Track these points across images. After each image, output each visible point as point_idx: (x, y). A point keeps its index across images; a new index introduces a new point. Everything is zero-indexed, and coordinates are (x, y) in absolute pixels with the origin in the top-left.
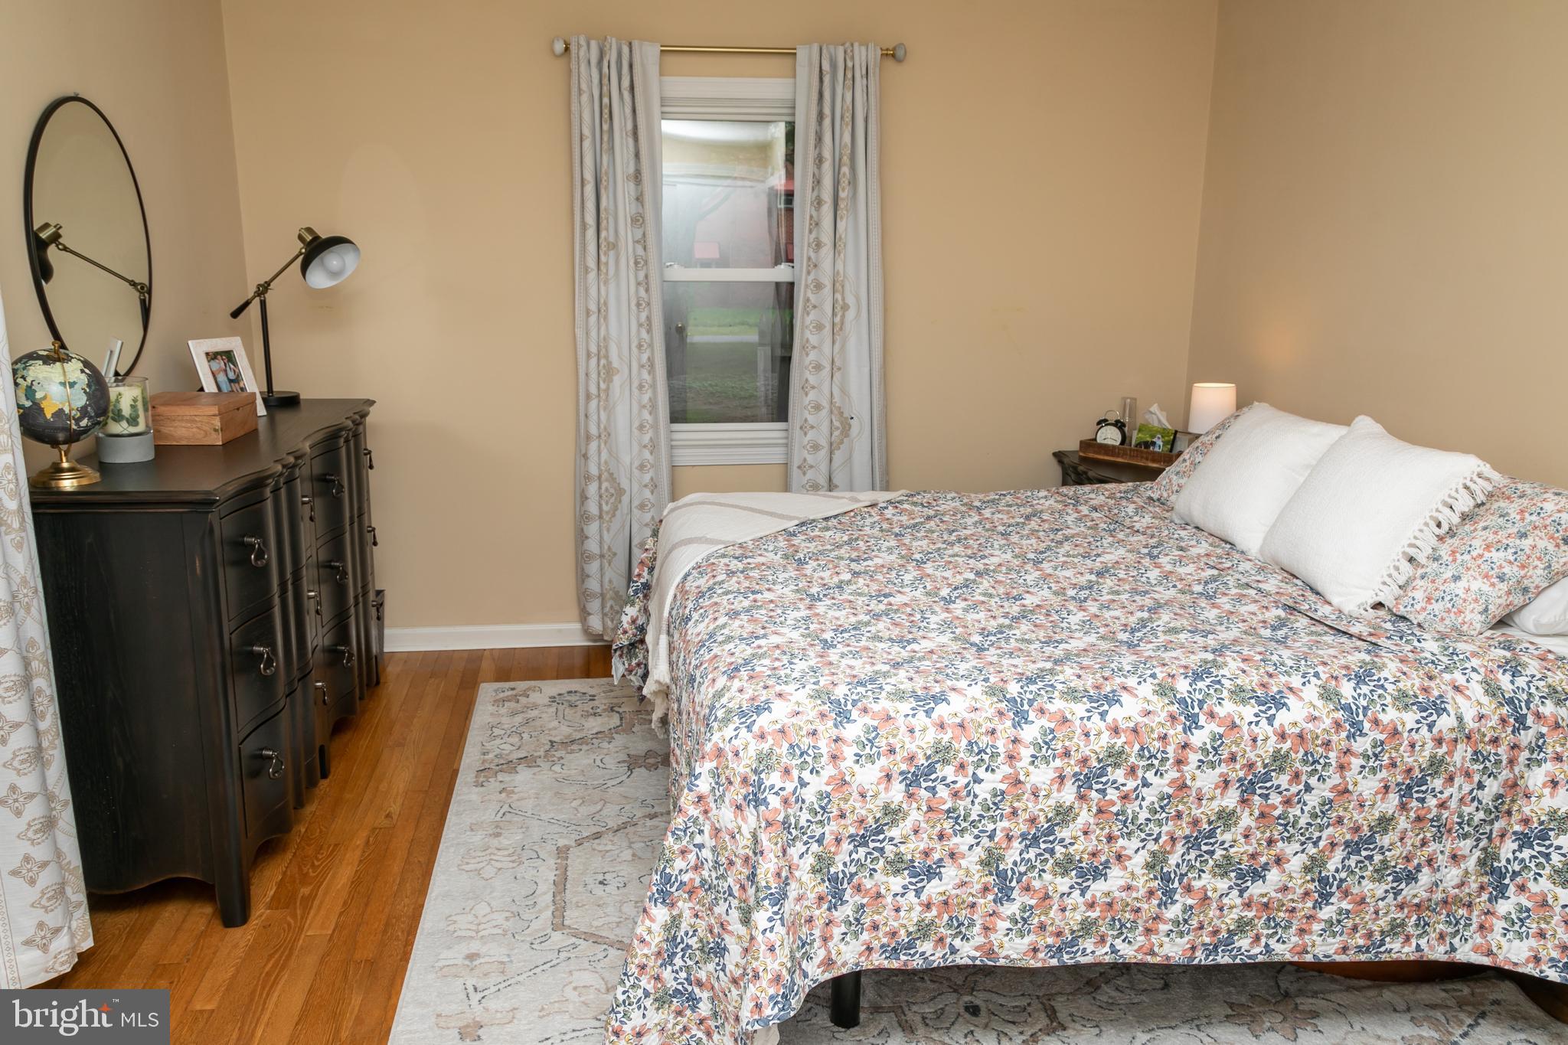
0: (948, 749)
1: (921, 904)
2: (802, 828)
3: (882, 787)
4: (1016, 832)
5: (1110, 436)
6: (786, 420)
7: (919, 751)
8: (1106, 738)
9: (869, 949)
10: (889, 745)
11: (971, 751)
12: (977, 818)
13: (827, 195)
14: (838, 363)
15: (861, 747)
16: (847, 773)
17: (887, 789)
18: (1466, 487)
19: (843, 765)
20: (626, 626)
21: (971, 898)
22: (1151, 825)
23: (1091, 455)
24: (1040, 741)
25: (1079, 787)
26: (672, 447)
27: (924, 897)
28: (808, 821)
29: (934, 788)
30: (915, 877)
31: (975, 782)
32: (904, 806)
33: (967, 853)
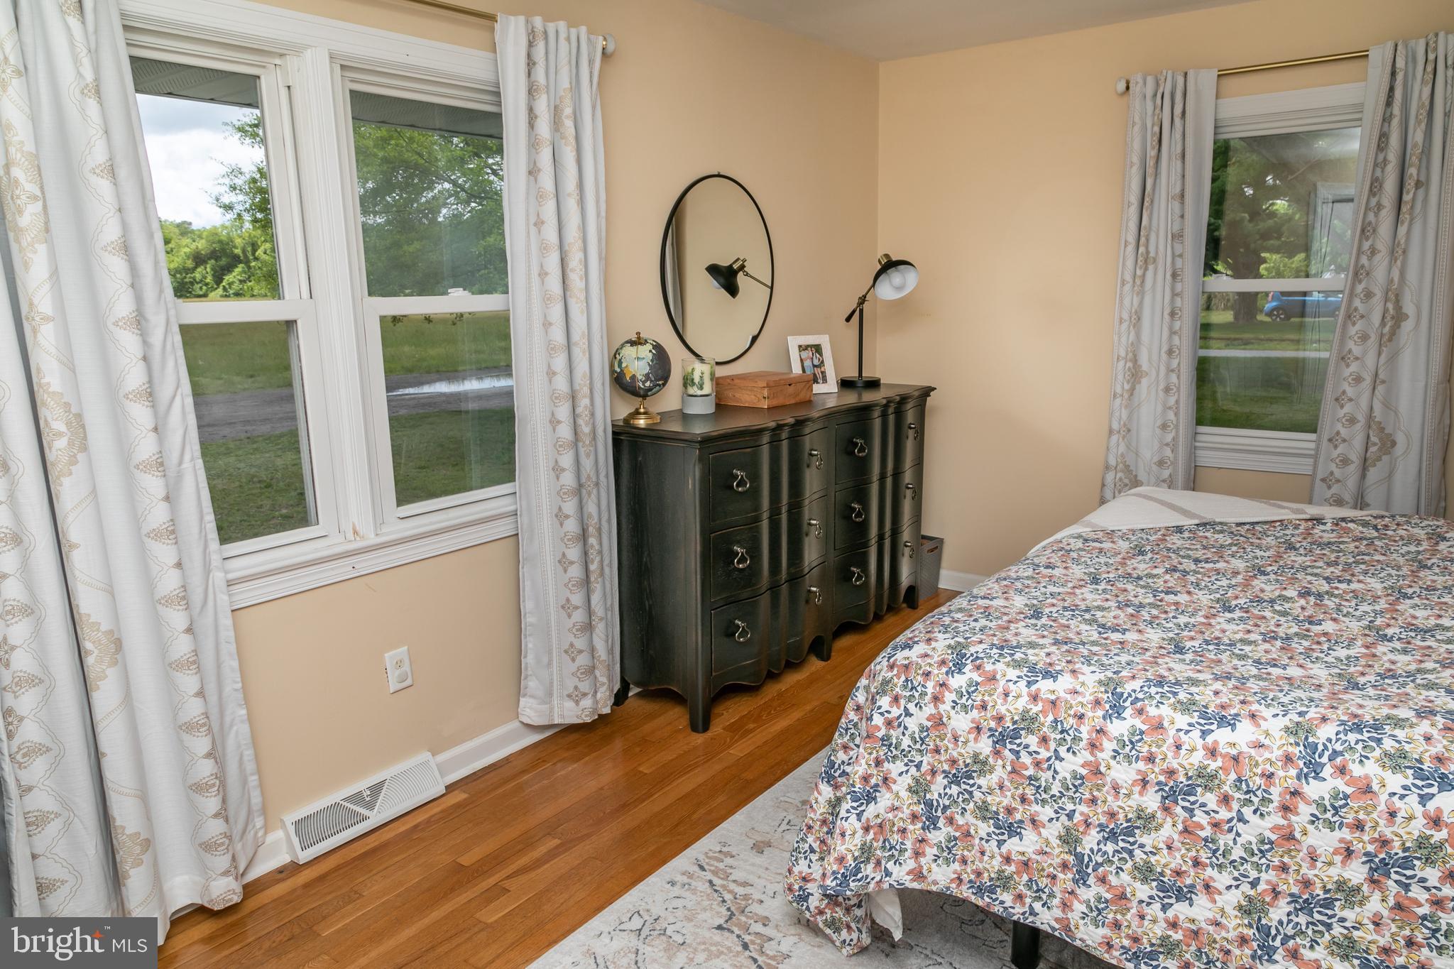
0: (1034, 720)
1: (1001, 856)
2: (903, 750)
3: (972, 737)
4: (1094, 820)
7: (1008, 714)
8: (1198, 757)
9: (960, 880)
10: (983, 701)
11: (1055, 728)
12: (1058, 794)
15: (959, 695)
16: (945, 716)
17: (976, 740)
19: (942, 707)
21: (1052, 870)
22: (1248, 866)
24: (1126, 739)
25: (1164, 798)
26: (1194, 448)
27: (1004, 849)
28: (909, 746)
29: (1018, 752)
30: (998, 828)
31: (1056, 758)
32: (991, 760)
33: (1047, 824)
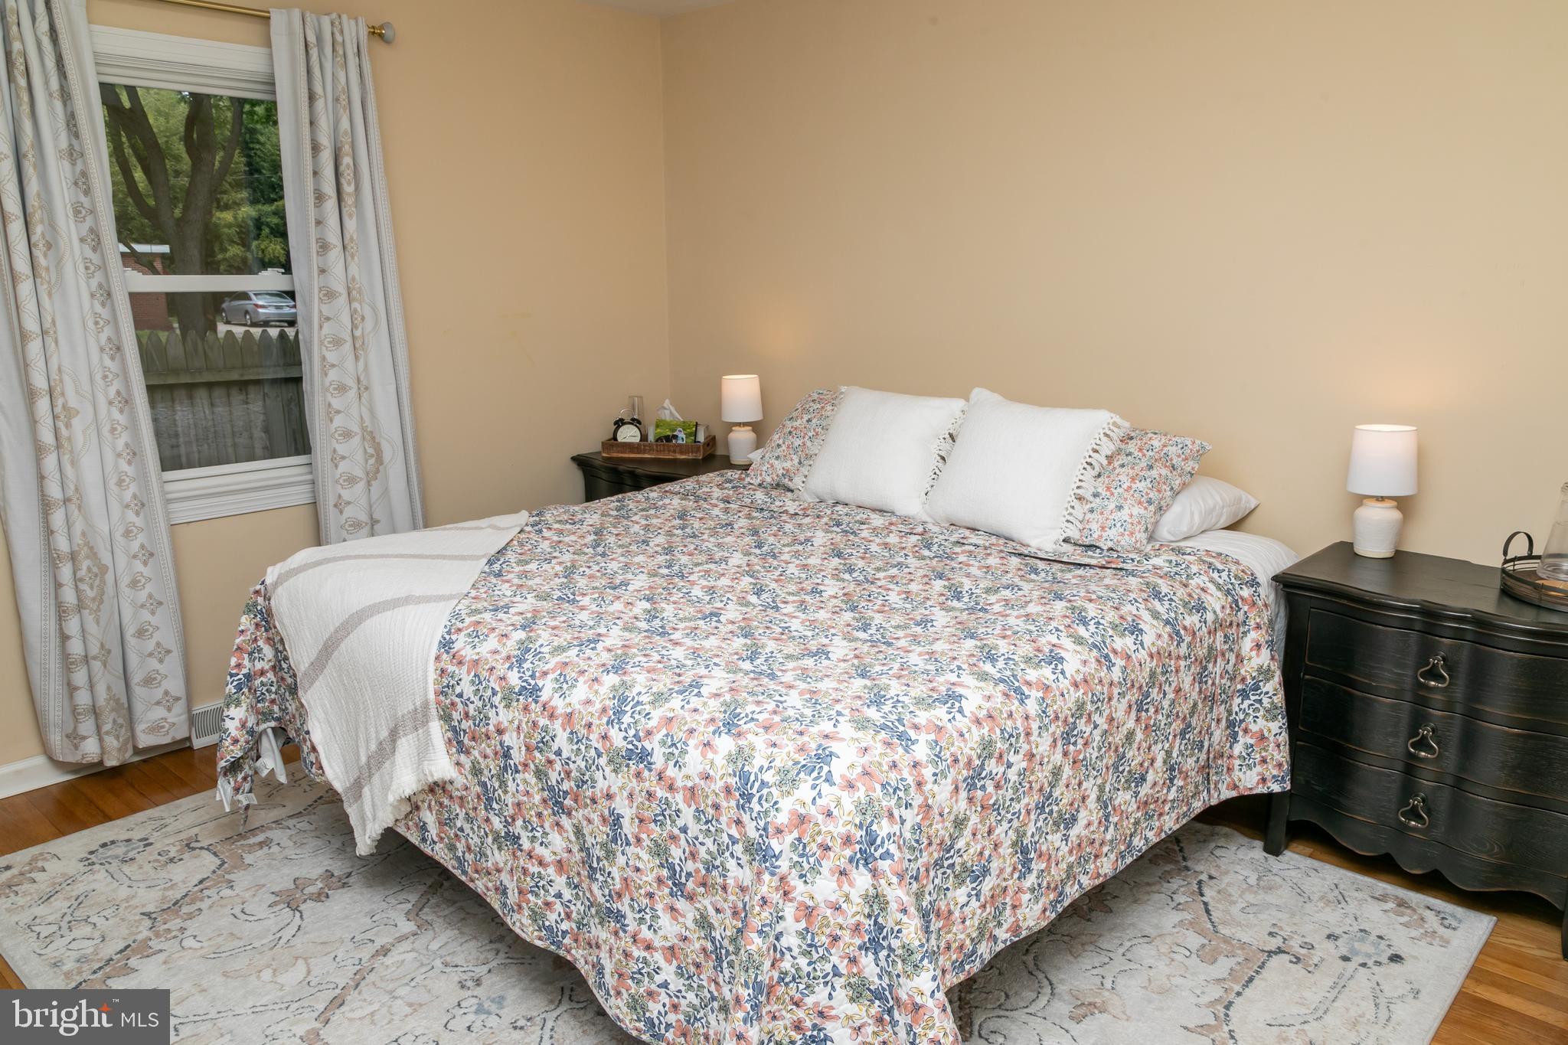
1: (980, 907)
5: (629, 434)
6: (310, 453)
7: (973, 752)
9: (944, 972)
11: (1004, 738)
13: (329, 189)
14: (364, 382)
15: (934, 765)
16: (930, 797)
18: (1106, 435)
20: (234, 733)
23: (615, 455)
24: (1040, 712)
25: (1064, 745)
26: (169, 501)
27: (983, 898)
29: (985, 785)
30: (975, 882)
31: (1008, 768)
